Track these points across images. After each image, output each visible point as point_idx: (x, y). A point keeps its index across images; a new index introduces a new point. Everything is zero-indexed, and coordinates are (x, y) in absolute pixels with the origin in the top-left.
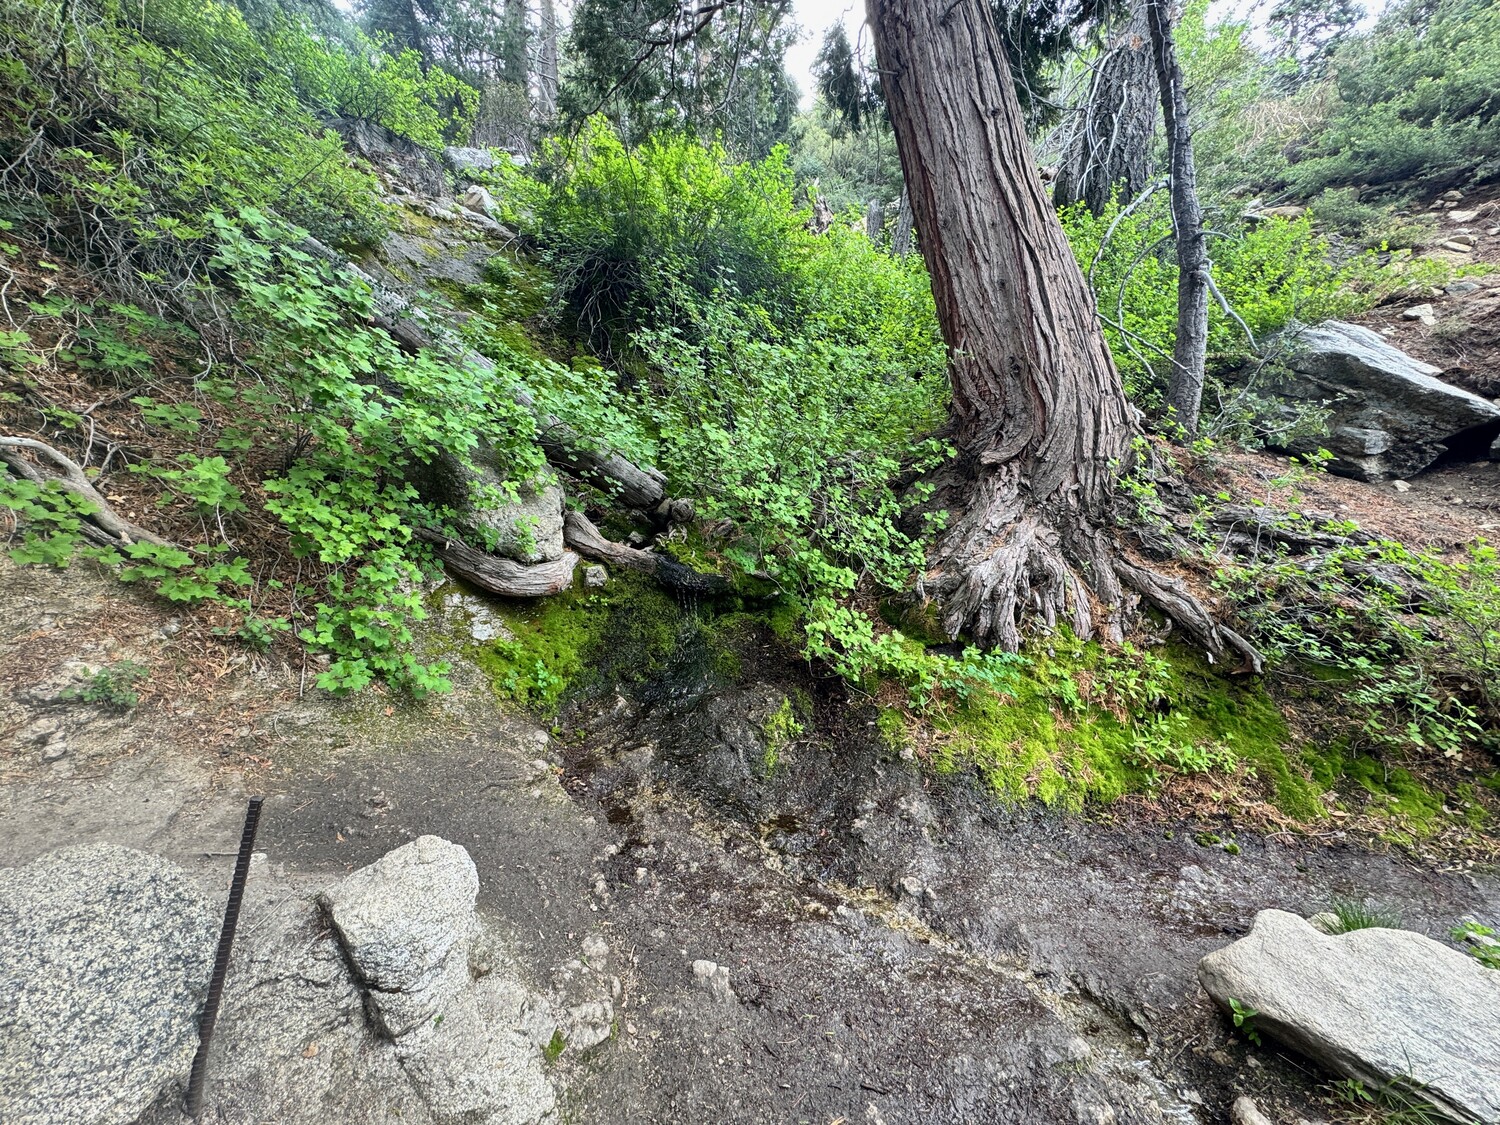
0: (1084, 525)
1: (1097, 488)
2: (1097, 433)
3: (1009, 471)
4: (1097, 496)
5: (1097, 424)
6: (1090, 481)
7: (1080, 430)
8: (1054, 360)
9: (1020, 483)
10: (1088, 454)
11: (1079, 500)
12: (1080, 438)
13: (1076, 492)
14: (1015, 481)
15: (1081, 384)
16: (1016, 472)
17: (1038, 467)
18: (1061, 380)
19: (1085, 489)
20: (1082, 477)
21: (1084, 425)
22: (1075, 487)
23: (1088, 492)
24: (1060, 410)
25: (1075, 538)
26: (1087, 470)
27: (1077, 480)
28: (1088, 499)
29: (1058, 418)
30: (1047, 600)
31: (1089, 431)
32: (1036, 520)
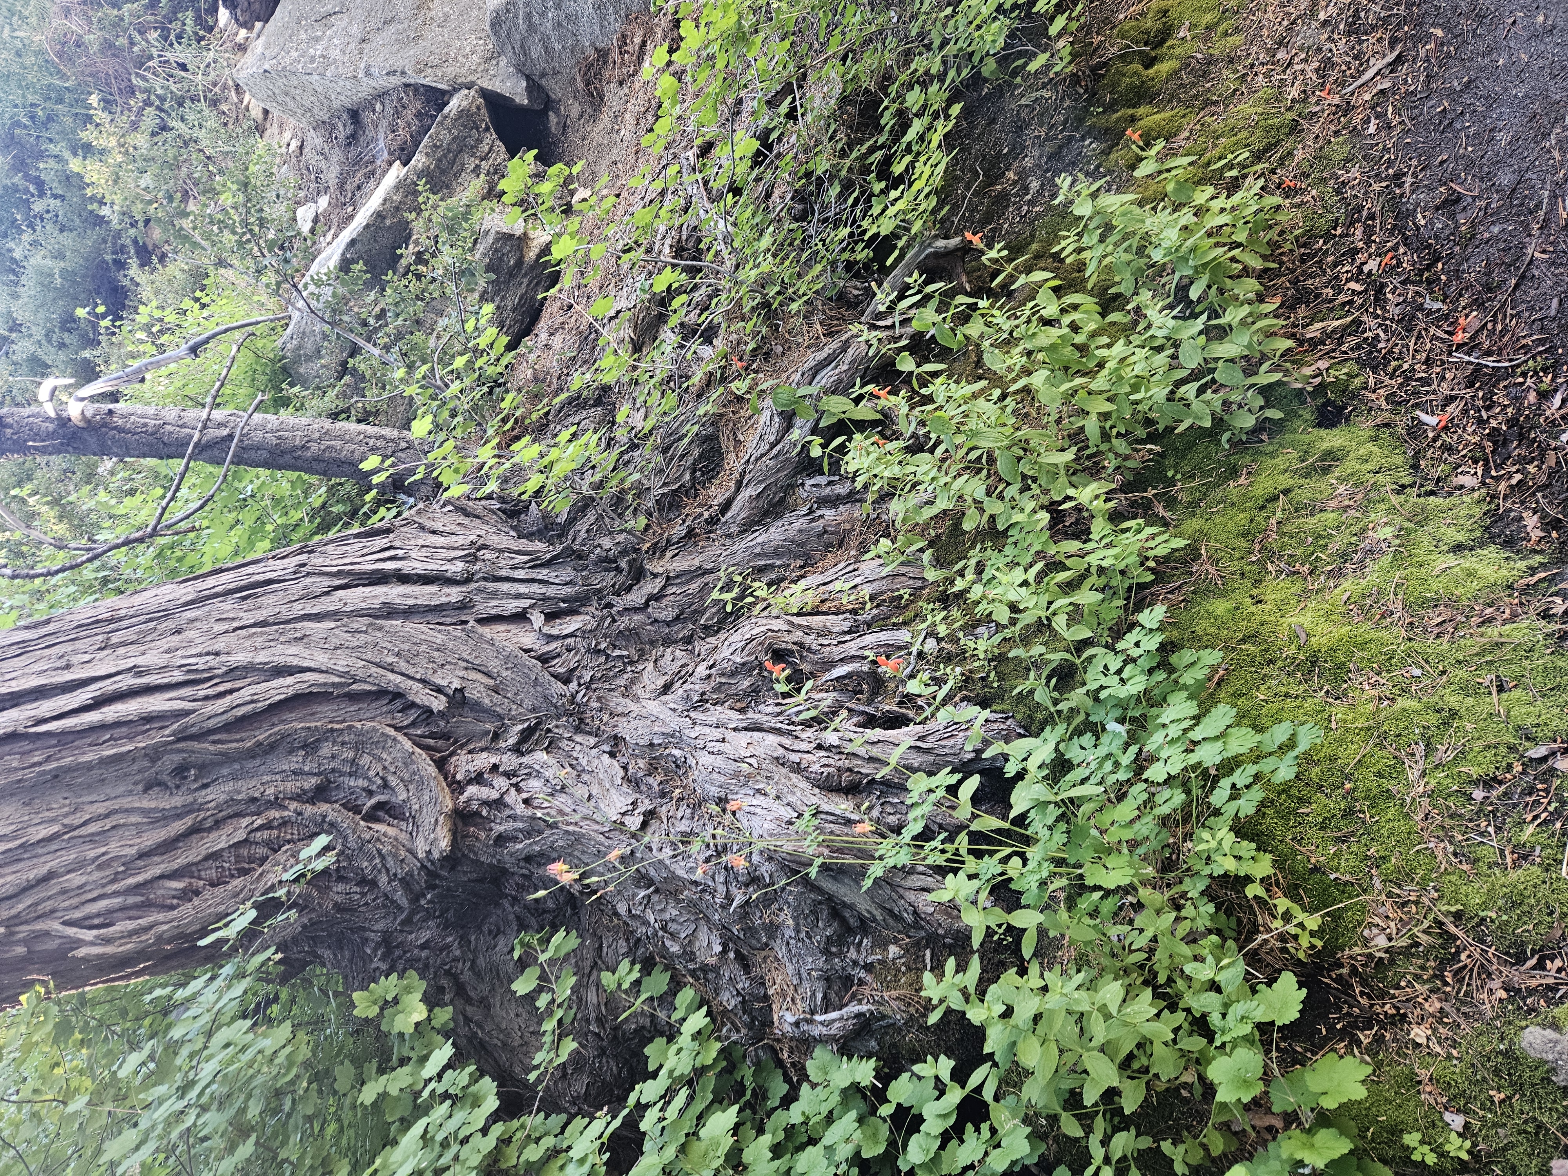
0: (636, 597)
1: (542, 574)
2: (403, 578)
3: (478, 779)
4: (566, 573)
5: (379, 578)
6: (523, 589)
7: (390, 612)
8: (178, 676)
9: (517, 750)
10: (454, 594)
11: (572, 612)
12: (408, 613)
13: (550, 617)
14: (509, 761)
15: (260, 616)
16: (484, 760)
17: (476, 706)
18: (240, 658)
19: (544, 598)
20: (513, 606)
21: (376, 603)
22: (537, 619)
23: (550, 591)
24: (321, 659)
25: (669, 614)
26: (494, 595)
27: (521, 617)
28: (568, 590)
29: (342, 662)
30: (837, 652)
31: (394, 593)
32: (618, 702)
